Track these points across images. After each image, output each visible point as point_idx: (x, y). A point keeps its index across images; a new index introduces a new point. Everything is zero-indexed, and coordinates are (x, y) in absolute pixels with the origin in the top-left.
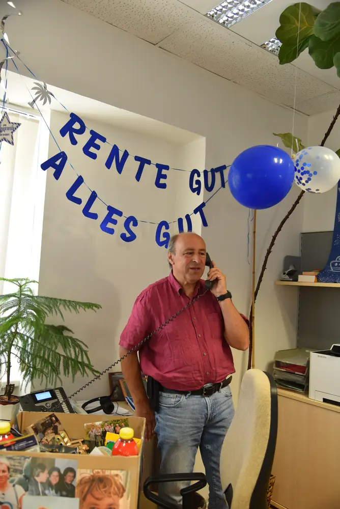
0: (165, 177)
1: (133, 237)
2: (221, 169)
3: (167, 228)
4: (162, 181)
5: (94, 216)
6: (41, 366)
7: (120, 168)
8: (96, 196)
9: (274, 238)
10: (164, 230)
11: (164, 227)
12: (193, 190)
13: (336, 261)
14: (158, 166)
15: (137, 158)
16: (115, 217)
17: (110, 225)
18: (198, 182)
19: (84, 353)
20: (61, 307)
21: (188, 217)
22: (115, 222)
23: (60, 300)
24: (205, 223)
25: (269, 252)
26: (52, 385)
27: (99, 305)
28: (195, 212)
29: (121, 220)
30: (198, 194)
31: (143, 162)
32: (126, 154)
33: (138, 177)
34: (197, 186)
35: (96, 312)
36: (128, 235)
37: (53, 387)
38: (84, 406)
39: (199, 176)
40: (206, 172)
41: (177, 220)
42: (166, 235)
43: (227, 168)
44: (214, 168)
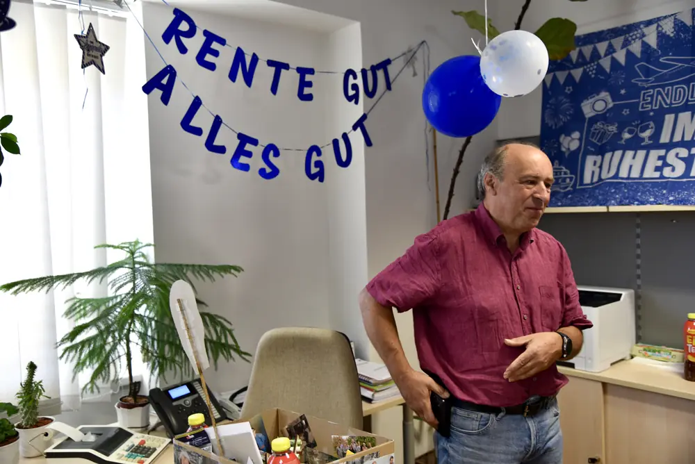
0: (310, 84)
1: (275, 172)
2: (385, 65)
3: (319, 154)
4: (307, 91)
5: (221, 150)
6: (172, 354)
7: (248, 80)
8: (221, 122)
9: (462, 153)
10: (315, 158)
11: (314, 154)
12: (349, 99)
14: (299, 70)
15: (270, 63)
16: (248, 147)
17: (243, 160)
18: (355, 87)
19: (228, 333)
20: (189, 274)
21: (345, 136)
22: (249, 154)
23: (187, 266)
24: (368, 142)
25: (456, 172)
26: (189, 375)
27: (239, 267)
28: (355, 128)
29: (257, 151)
30: (356, 103)
31: (279, 67)
32: (255, 59)
33: (274, 89)
34: (354, 92)
35: (236, 276)
36: (268, 170)
37: (189, 379)
38: (232, 398)
39: (355, 77)
40: (364, 72)
41: (331, 142)
42: (319, 164)
43: (393, 63)
44: (375, 64)
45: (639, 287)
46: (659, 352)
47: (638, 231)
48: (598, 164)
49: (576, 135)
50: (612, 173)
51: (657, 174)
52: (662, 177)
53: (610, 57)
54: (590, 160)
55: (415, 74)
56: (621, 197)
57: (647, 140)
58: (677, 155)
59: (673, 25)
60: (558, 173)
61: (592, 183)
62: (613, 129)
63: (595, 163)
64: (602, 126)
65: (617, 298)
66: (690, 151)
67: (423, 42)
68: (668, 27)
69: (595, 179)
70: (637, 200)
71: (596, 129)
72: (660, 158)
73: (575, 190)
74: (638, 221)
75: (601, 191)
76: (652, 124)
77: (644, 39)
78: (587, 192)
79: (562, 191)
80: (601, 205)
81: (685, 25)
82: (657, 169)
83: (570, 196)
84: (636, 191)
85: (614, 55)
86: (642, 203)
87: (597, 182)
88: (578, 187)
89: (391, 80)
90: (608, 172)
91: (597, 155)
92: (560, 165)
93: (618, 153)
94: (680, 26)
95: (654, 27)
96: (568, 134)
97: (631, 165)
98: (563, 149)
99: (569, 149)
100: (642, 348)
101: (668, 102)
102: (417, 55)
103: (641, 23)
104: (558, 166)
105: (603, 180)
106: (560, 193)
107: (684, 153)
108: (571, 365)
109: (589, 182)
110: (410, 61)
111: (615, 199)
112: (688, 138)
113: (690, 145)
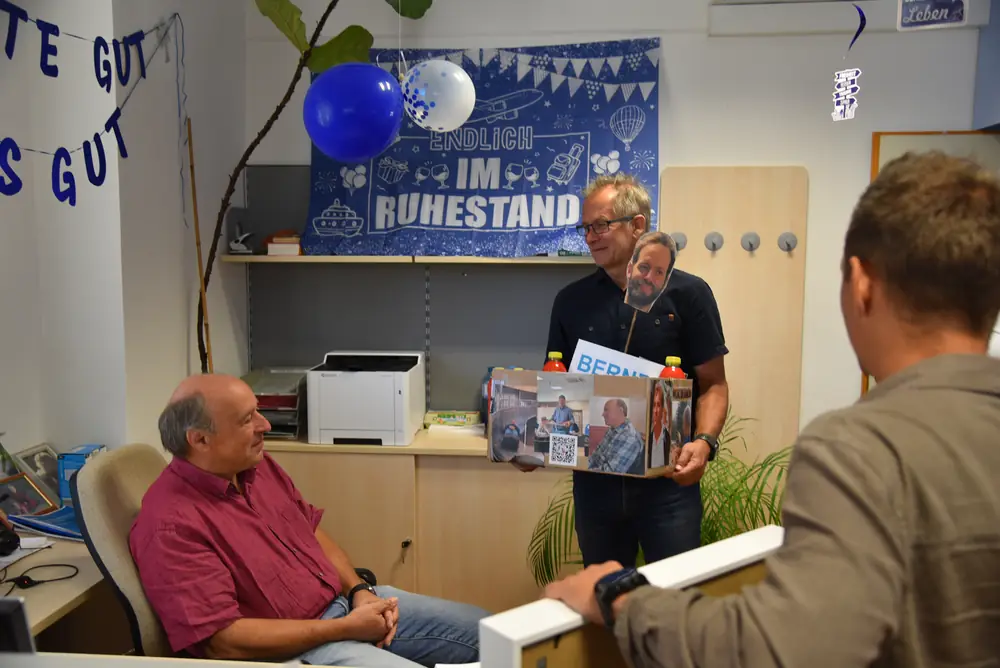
0: (53, 50)
1: (17, 184)
2: (136, 39)
3: (68, 162)
4: (51, 60)
9: (233, 181)
10: (63, 168)
11: (63, 161)
12: (101, 82)
13: (322, 218)
14: (41, 24)
15: (4, 5)
18: (107, 65)
21: (97, 138)
24: (123, 152)
25: (225, 204)
28: (108, 129)
30: (108, 90)
31: (15, 14)
33: (9, 50)
34: (106, 73)
36: (8, 181)
39: (107, 52)
40: (115, 43)
41: (82, 146)
42: (69, 177)
43: (146, 37)
44: (127, 35)
45: (427, 349)
46: (454, 417)
47: (428, 285)
48: (392, 206)
49: (361, 169)
50: (412, 218)
51: (459, 223)
52: (465, 226)
54: (382, 201)
55: (168, 60)
56: (426, 246)
57: (443, 184)
58: (476, 203)
60: (341, 215)
61: (387, 229)
62: (403, 167)
63: (387, 206)
64: (389, 163)
65: (413, 361)
66: (488, 200)
67: (175, 15)
69: (391, 224)
70: (444, 250)
71: (383, 165)
72: (460, 205)
73: (364, 237)
74: (427, 273)
75: (398, 237)
76: (446, 167)
78: (381, 238)
79: (347, 236)
80: (405, 255)
81: (473, 65)
82: (459, 217)
83: (360, 243)
84: (440, 240)
86: (449, 254)
87: (392, 228)
88: (369, 233)
89: (146, 58)
90: (407, 217)
91: (389, 195)
92: (342, 205)
93: (415, 197)
94: (468, 64)
96: (352, 168)
97: (432, 211)
98: (346, 185)
99: (354, 185)
100: (436, 415)
101: (460, 144)
102: (171, 32)
103: (429, 50)
104: (339, 206)
105: (401, 226)
106: (344, 238)
107: (482, 202)
108: (378, 442)
109: (383, 227)
110: (163, 40)
111: (419, 248)
112: (484, 186)
113: (488, 193)
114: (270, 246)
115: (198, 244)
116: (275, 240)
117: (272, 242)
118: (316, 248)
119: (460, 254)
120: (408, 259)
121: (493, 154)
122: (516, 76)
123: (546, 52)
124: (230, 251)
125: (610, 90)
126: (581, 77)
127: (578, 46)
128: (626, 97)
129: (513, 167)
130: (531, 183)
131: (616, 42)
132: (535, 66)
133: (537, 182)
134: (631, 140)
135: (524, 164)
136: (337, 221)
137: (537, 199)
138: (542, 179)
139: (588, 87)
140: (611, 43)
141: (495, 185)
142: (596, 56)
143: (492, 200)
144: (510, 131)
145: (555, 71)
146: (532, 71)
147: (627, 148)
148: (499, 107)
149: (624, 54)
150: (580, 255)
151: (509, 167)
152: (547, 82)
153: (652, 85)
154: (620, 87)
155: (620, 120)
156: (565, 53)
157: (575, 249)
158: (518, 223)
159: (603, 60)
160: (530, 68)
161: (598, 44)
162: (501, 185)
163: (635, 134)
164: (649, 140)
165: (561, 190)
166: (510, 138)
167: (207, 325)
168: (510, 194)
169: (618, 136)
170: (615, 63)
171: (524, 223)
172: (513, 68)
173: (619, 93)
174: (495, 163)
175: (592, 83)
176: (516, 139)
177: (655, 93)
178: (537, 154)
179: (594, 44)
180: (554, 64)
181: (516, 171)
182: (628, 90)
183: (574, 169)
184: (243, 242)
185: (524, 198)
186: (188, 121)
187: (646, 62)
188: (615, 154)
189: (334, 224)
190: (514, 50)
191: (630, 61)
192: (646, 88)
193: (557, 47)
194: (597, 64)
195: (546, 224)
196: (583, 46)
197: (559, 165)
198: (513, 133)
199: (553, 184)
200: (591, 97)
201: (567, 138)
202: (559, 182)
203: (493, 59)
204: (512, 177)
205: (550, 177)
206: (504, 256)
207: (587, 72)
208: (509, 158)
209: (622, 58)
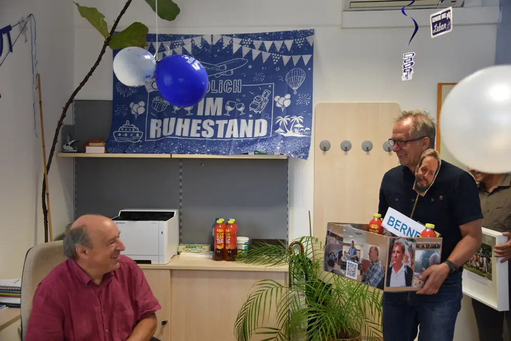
2: (8, 30)
9: (65, 110)
13: (119, 131)
25: (60, 124)
43: (13, 29)
45: (181, 207)
46: (195, 248)
47: (181, 171)
48: (160, 125)
49: (142, 103)
50: (171, 132)
51: (198, 135)
52: (201, 137)
53: (162, 53)
54: (154, 122)
55: (26, 41)
56: (178, 148)
57: (189, 112)
58: (208, 123)
59: (201, 42)
60: (130, 130)
61: (156, 138)
62: (166, 102)
63: (157, 125)
64: (159, 100)
65: (169, 216)
67: (31, 15)
68: (198, 42)
69: (159, 136)
70: (189, 151)
71: (155, 101)
72: (199, 125)
73: (143, 143)
74: (181, 164)
75: (162, 143)
77: (184, 46)
78: (153, 144)
80: (166, 153)
81: (207, 44)
82: (198, 132)
83: (140, 146)
84: (187, 145)
85: (165, 52)
86: (192, 153)
87: (160, 138)
88: (146, 140)
89: (12, 42)
90: (168, 131)
91: (158, 119)
92: (130, 124)
93: (173, 120)
94: (204, 43)
95: (190, 40)
96: (136, 102)
97: (183, 128)
98: (133, 113)
99: (137, 113)
100: (185, 247)
102: (28, 25)
103: (182, 35)
104: (129, 125)
105: (165, 136)
106: (133, 143)
107: (212, 123)
108: (149, 262)
109: (154, 137)
110: (23, 30)
111: (175, 150)
112: (213, 114)
113: (215, 118)
114: (87, 148)
115: (44, 146)
116: (90, 144)
117: (89, 146)
118: (114, 149)
119: (198, 153)
120: (168, 156)
121: (219, 95)
122: (232, 50)
123: (249, 37)
124: (63, 151)
125: (286, 59)
126: (269, 52)
127: (268, 34)
128: (295, 64)
129: (230, 103)
130: (240, 112)
131: (290, 32)
132: (243, 45)
133: (244, 111)
134: (297, 88)
135: (236, 101)
136: (127, 133)
137: (243, 121)
138: (247, 110)
139: (274, 57)
140: (287, 32)
141: (219, 113)
142: (278, 40)
143: (218, 122)
144: (229, 82)
145: (255, 48)
146: (241, 47)
147: (295, 93)
148: (222, 68)
149: (294, 39)
150: (267, 154)
151: (228, 103)
152: (250, 54)
153: (309, 56)
154: (291, 58)
155: (291, 76)
156: (260, 38)
157: (263, 151)
158: (232, 135)
159: (282, 42)
160: (240, 46)
161: (279, 32)
162: (223, 113)
163: (299, 85)
164: (307, 88)
165: (258, 116)
166: (229, 86)
167: (48, 194)
168: (228, 118)
169: (290, 86)
170: (289, 43)
171: (236, 135)
172: (231, 46)
173: (291, 60)
174: (219, 100)
175: (275, 55)
176: (232, 86)
177: (311, 61)
178: (244, 96)
179: (277, 32)
180: (254, 44)
181: (232, 105)
182: (296, 59)
183: (265, 104)
184: (70, 146)
185: (236, 121)
186: (38, 75)
187: (306, 43)
188: (288, 96)
189: (126, 135)
190: (231, 36)
191: (297, 42)
192: (306, 58)
193: (256, 34)
194: (278, 44)
195: (248, 136)
196: (271, 33)
197: (257, 102)
198: (230, 84)
199: (252, 112)
200: (275, 63)
201: (261, 86)
202: (256, 111)
203: (219, 41)
204: (229, 109)
205: (251, 109)
206: (223, 154)
207: (273, 49)
208: (228, 98)
209: (293, 40)
